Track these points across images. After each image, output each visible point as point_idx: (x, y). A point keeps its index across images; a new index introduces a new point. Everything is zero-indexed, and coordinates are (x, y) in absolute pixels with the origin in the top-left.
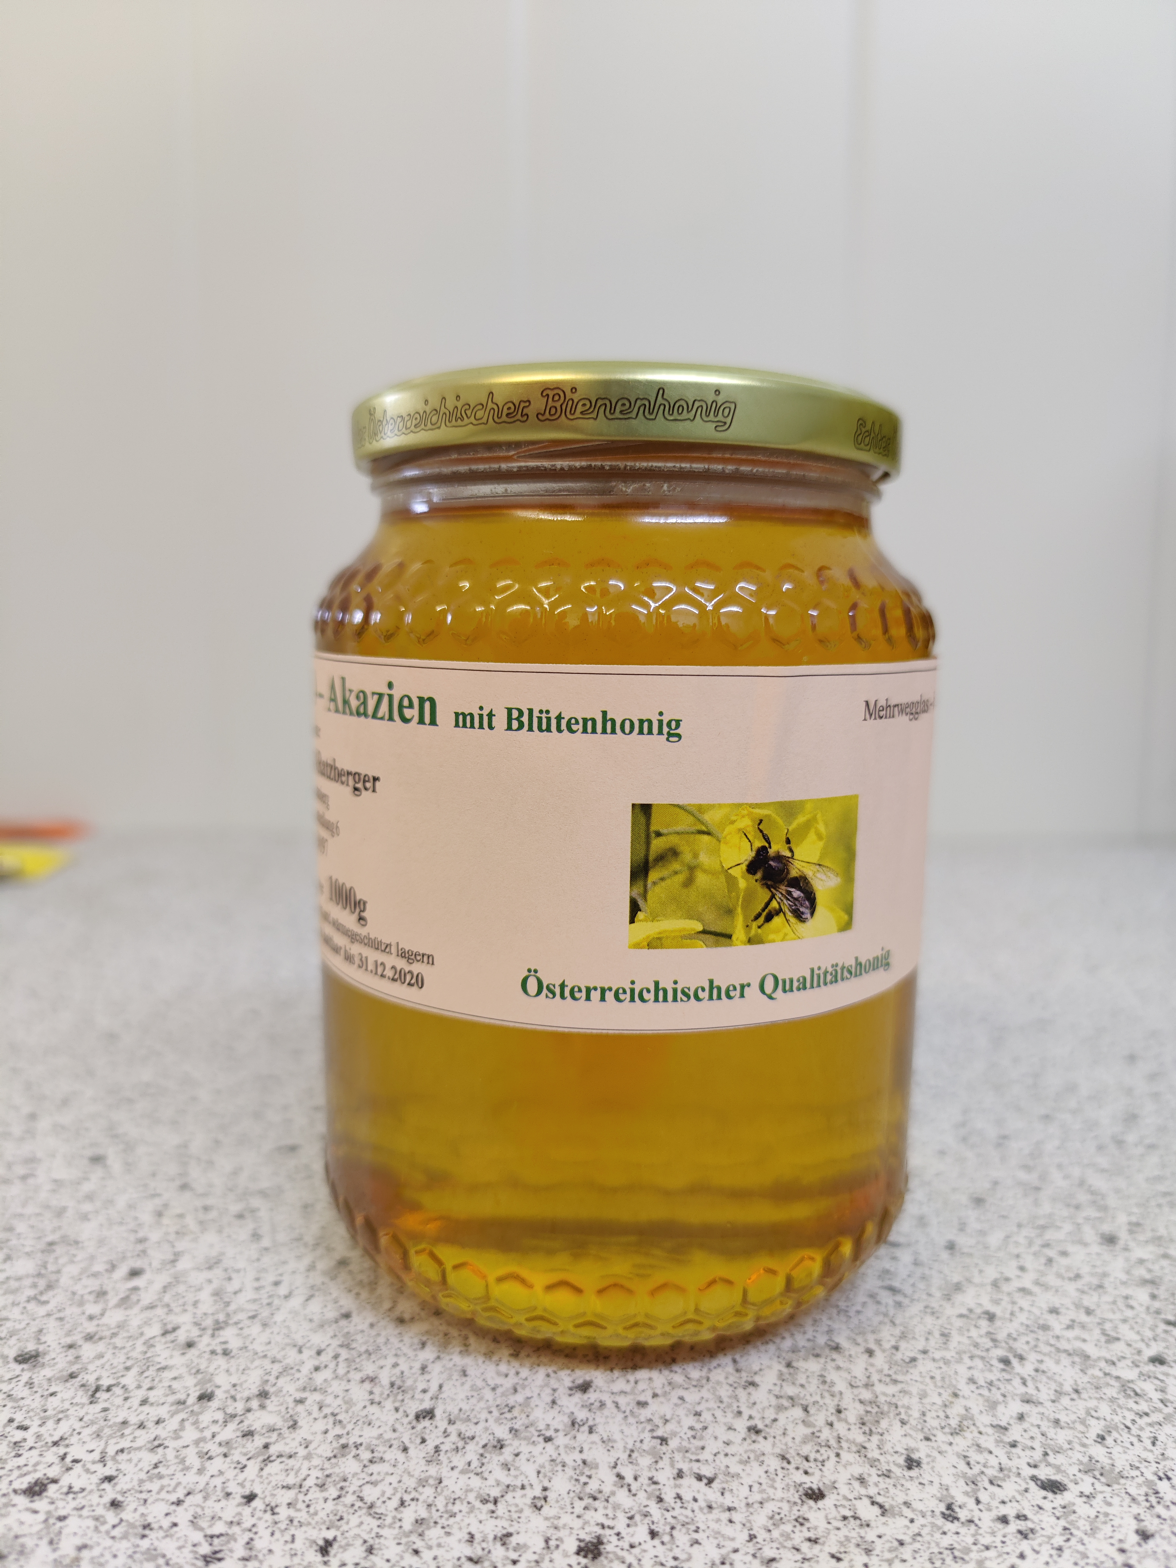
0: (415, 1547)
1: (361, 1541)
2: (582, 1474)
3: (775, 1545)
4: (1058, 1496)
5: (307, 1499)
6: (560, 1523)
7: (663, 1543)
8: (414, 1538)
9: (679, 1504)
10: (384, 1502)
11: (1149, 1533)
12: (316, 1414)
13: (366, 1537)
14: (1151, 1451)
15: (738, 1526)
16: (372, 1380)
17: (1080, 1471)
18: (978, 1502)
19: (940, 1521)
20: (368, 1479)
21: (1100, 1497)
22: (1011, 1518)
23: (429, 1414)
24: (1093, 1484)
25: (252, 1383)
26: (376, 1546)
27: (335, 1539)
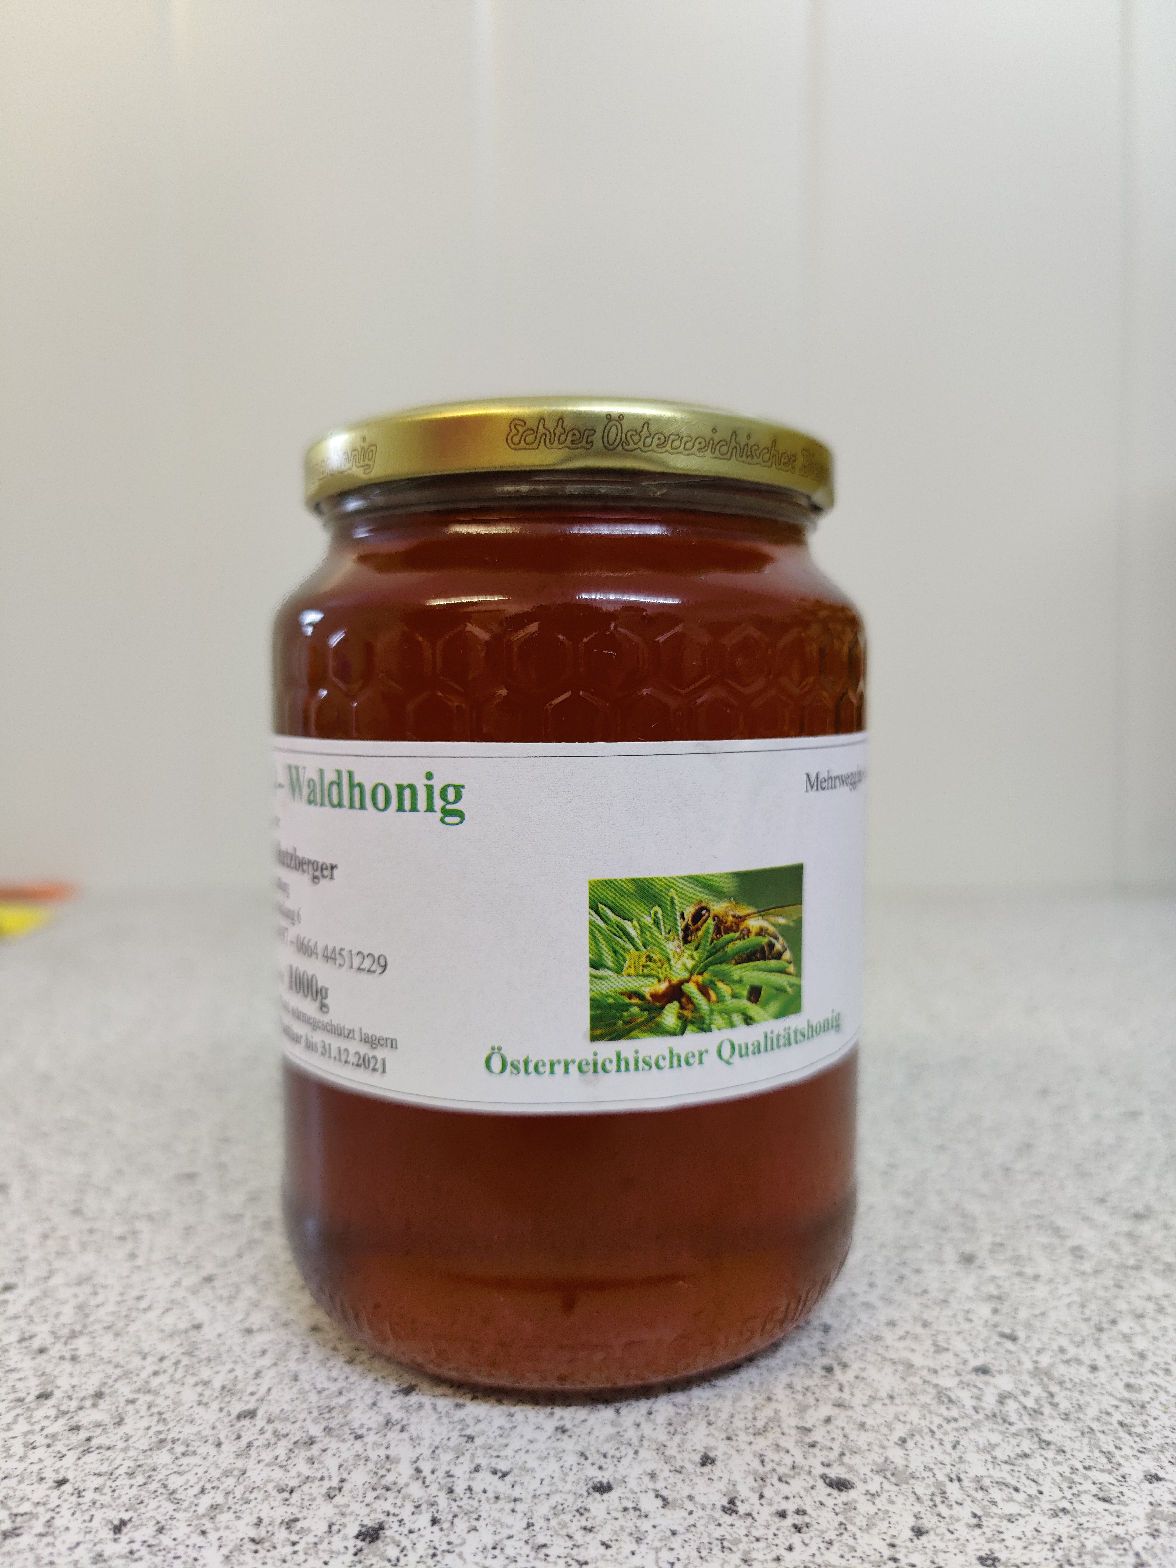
0: (203, 1528)
1: (154, 1522)
2: (382, 1467)
3: (550, 1532)
4: (844, 1494)
5: (114, 1485)
6: (348, 1511)
7: (441, 1529)
8: (205, 1521)
9: (468, 1495)
10: (186, 1489)
11: (923, 1530)
12: (143, 1412)
13: (159, 1518)
14: (950, 1454)
15: (519, 1515)
16: (206, 1383)
17: (872, 1470)
18: (761, 1497)
19: (718, 1514)
20: (176, 1469)
21: (884, 1496)
22: (790, 1513)
23: (251, 1414)
24: (881, 1483)
25: (91, 1385)
26: (168, 1527)
27: (130, 1520)
